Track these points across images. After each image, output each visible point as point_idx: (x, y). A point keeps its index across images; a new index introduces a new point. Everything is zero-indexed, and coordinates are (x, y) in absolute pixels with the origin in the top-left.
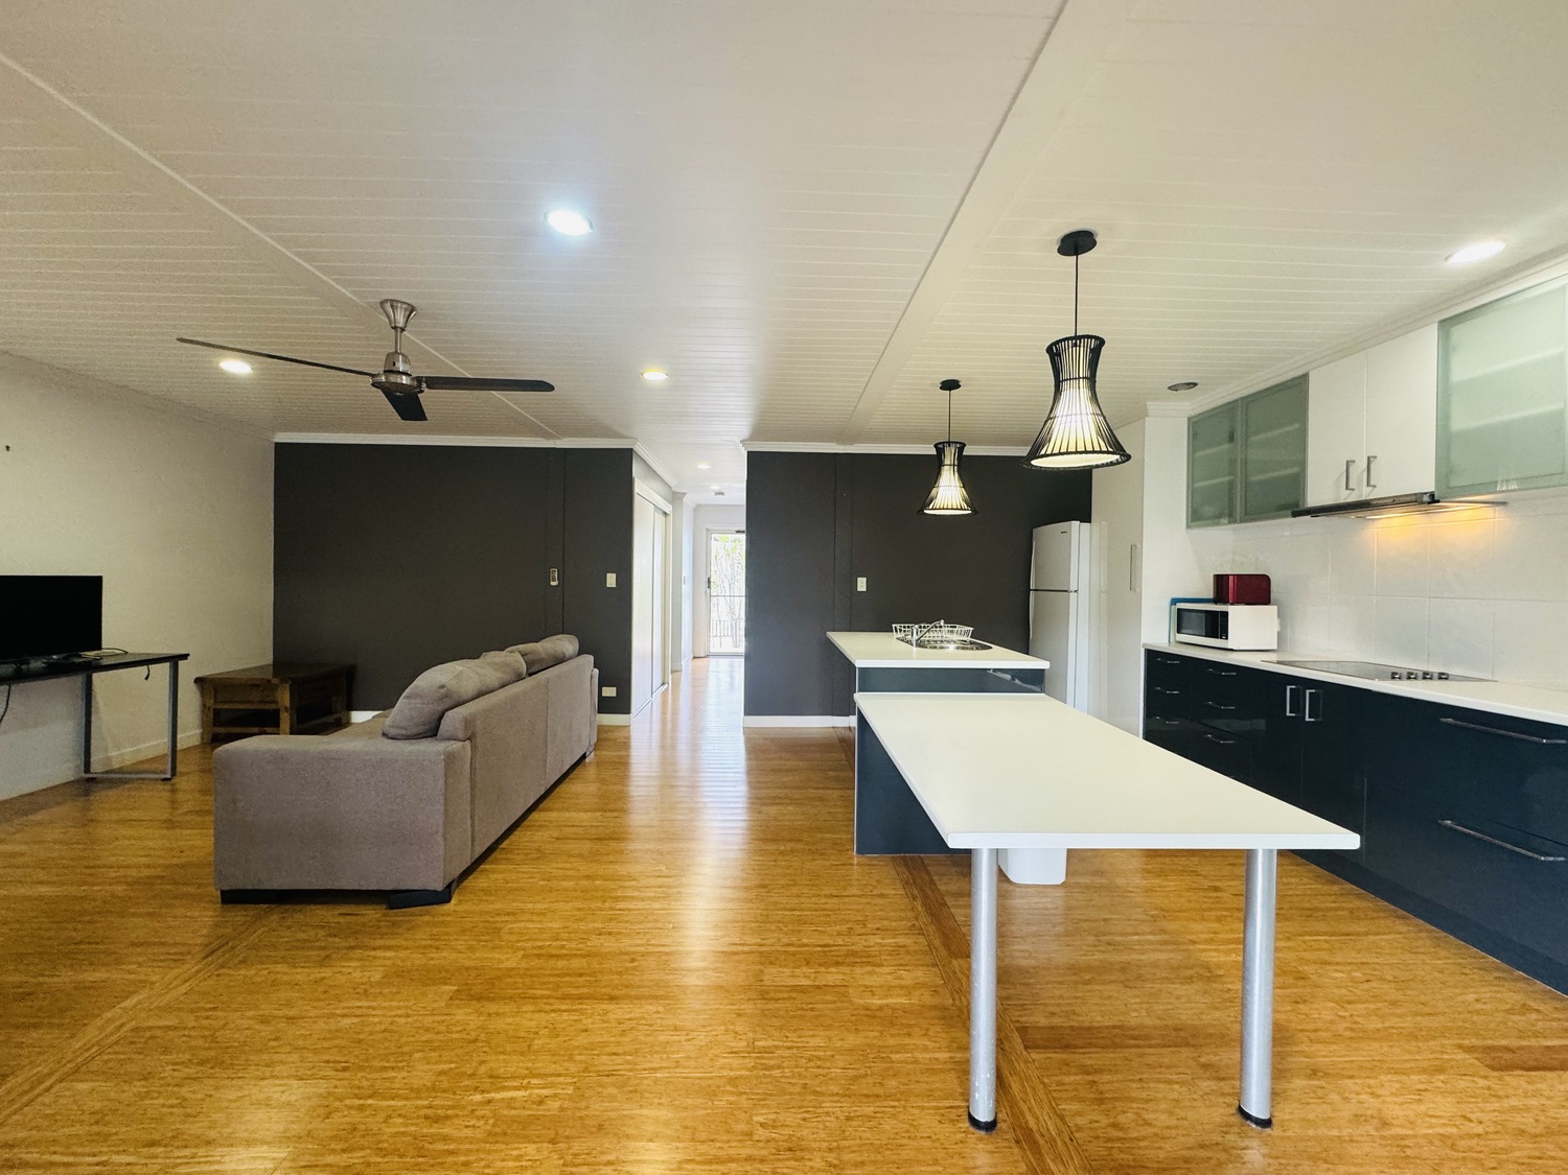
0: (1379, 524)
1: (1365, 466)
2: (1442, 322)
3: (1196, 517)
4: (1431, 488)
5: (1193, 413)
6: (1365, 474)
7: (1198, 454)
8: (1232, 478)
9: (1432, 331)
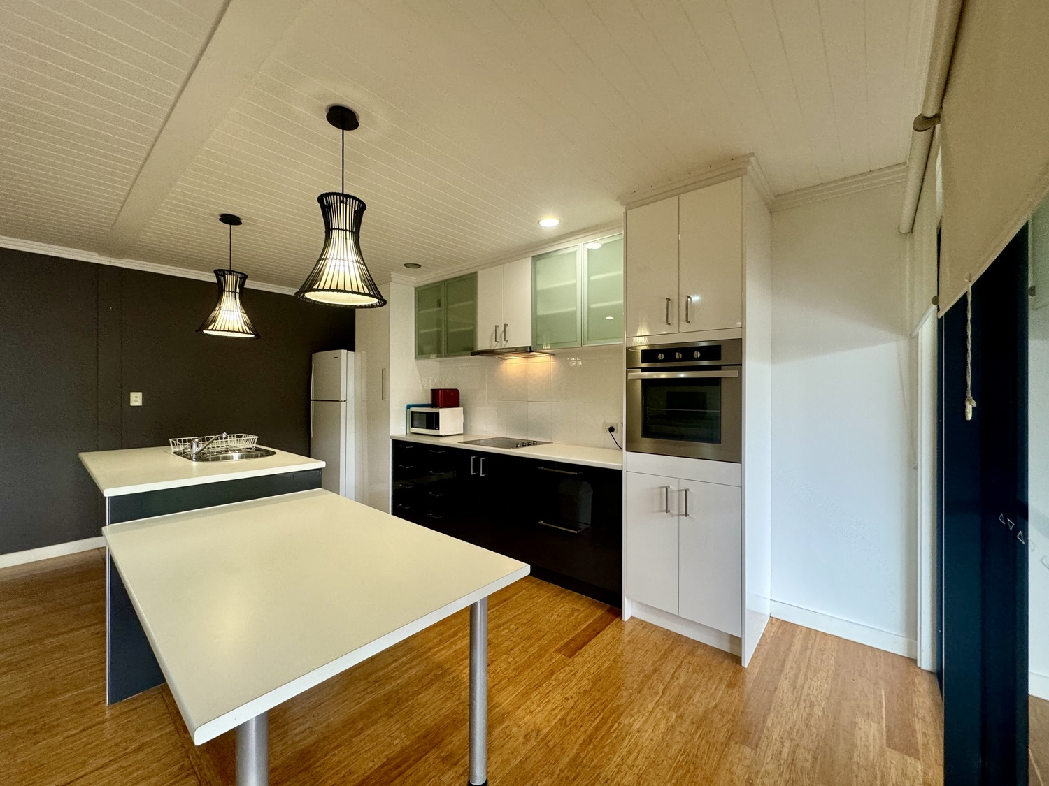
0: (506, 362)
1: (503, 329)
2: (533, 257)
3: (421, 352)
4: (530, 344)
5: (418, 285)
6: (503, 334)
7: (421, 312)
8: (439, 329)
9: (530, 260)
